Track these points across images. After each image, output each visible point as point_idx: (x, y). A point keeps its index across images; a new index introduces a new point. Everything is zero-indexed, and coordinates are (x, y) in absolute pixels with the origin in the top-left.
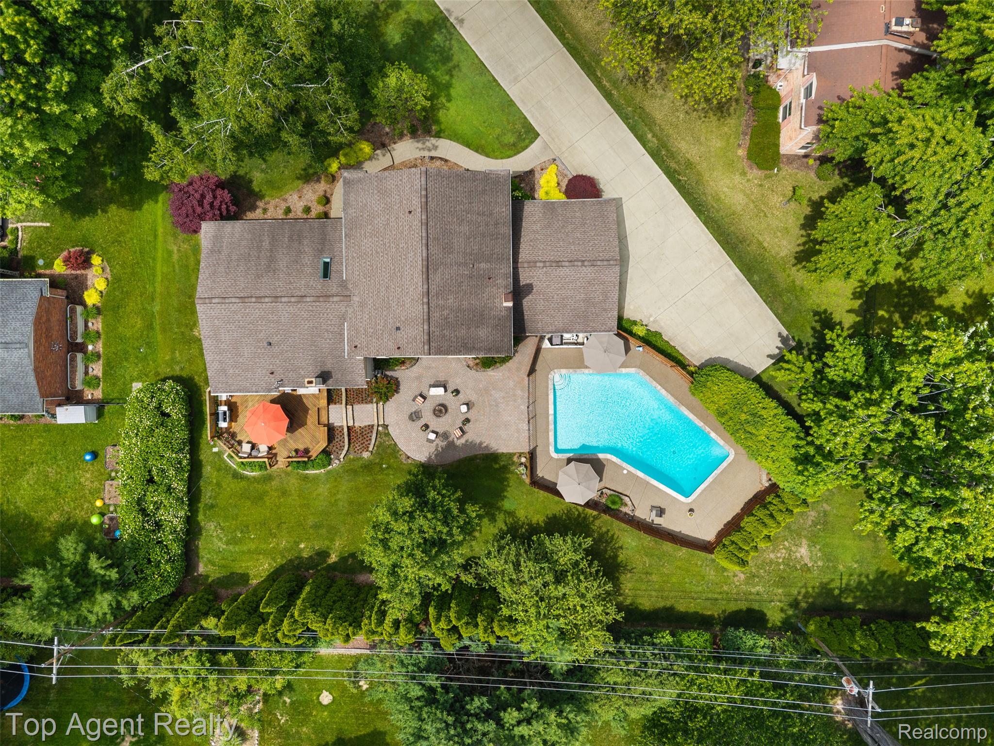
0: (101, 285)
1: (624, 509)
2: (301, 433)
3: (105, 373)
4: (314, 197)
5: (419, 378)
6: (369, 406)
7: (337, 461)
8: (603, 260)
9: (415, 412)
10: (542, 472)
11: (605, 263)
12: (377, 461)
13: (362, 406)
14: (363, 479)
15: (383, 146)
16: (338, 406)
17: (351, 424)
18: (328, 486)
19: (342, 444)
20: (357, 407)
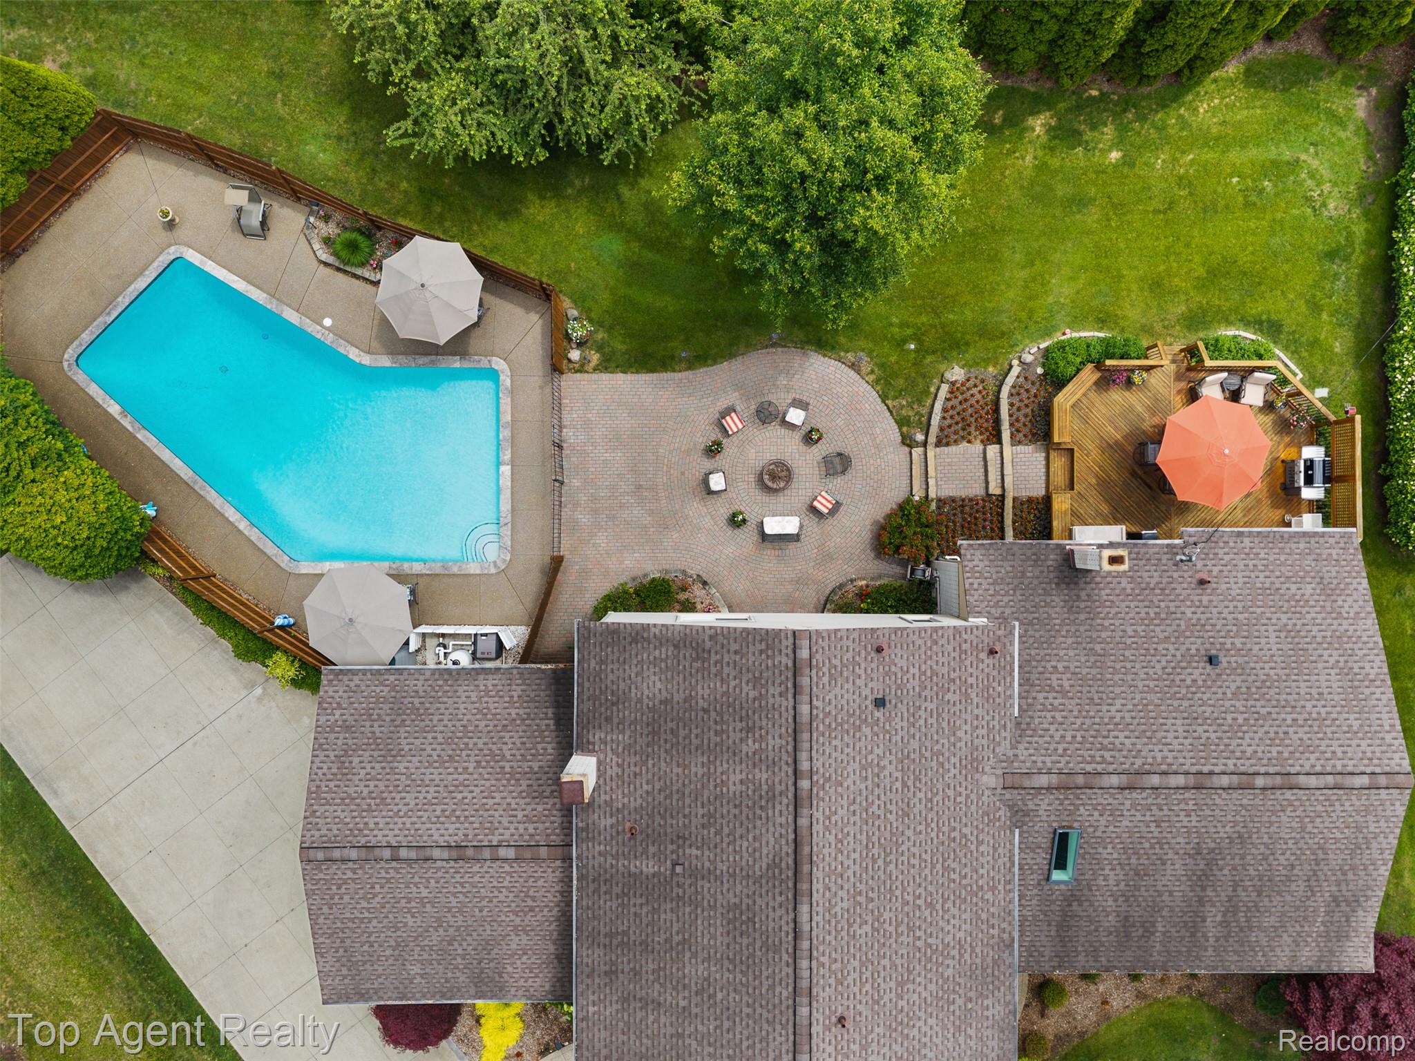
1: (331, 229)
2: (1116, 428)
5: (825, 557)
6: (948, 491)
7: (1028, 358)
8: (343, 861)
9: (835, 474)
10: (526, 323)
11: (337, 854)
12: (929, 359)
13: (963, 493)
14: (964, 315)
16: (1024, 494)
17: (993, 450)
18: (1050, 300)
19: (1016, 400)
20: (976, 490)
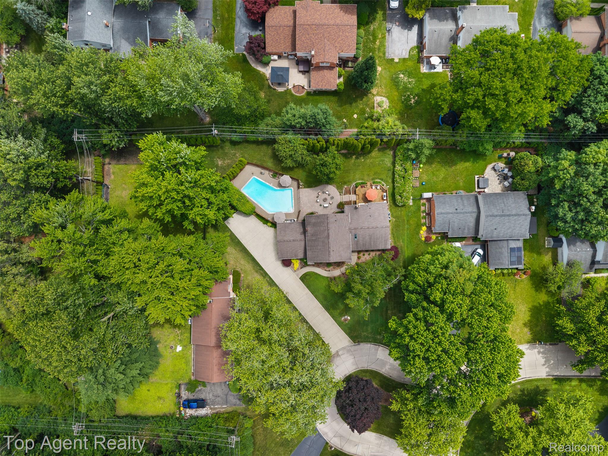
0: (422, 232)
1: (272, 173)
2: (362, 192)
3: (420, 207)
4: (362, 258)
5: (331, 209)
6: (345, 200)
7: (354, 185)
9: (332, 199)
10: (295, 183)
12: (342, 185)
14: (346, 180)
15: (343, 274)
16: (354, 200)
17: (350, 195)
18: (356, 177)
19: (352, 189)
20: (348, 200)
